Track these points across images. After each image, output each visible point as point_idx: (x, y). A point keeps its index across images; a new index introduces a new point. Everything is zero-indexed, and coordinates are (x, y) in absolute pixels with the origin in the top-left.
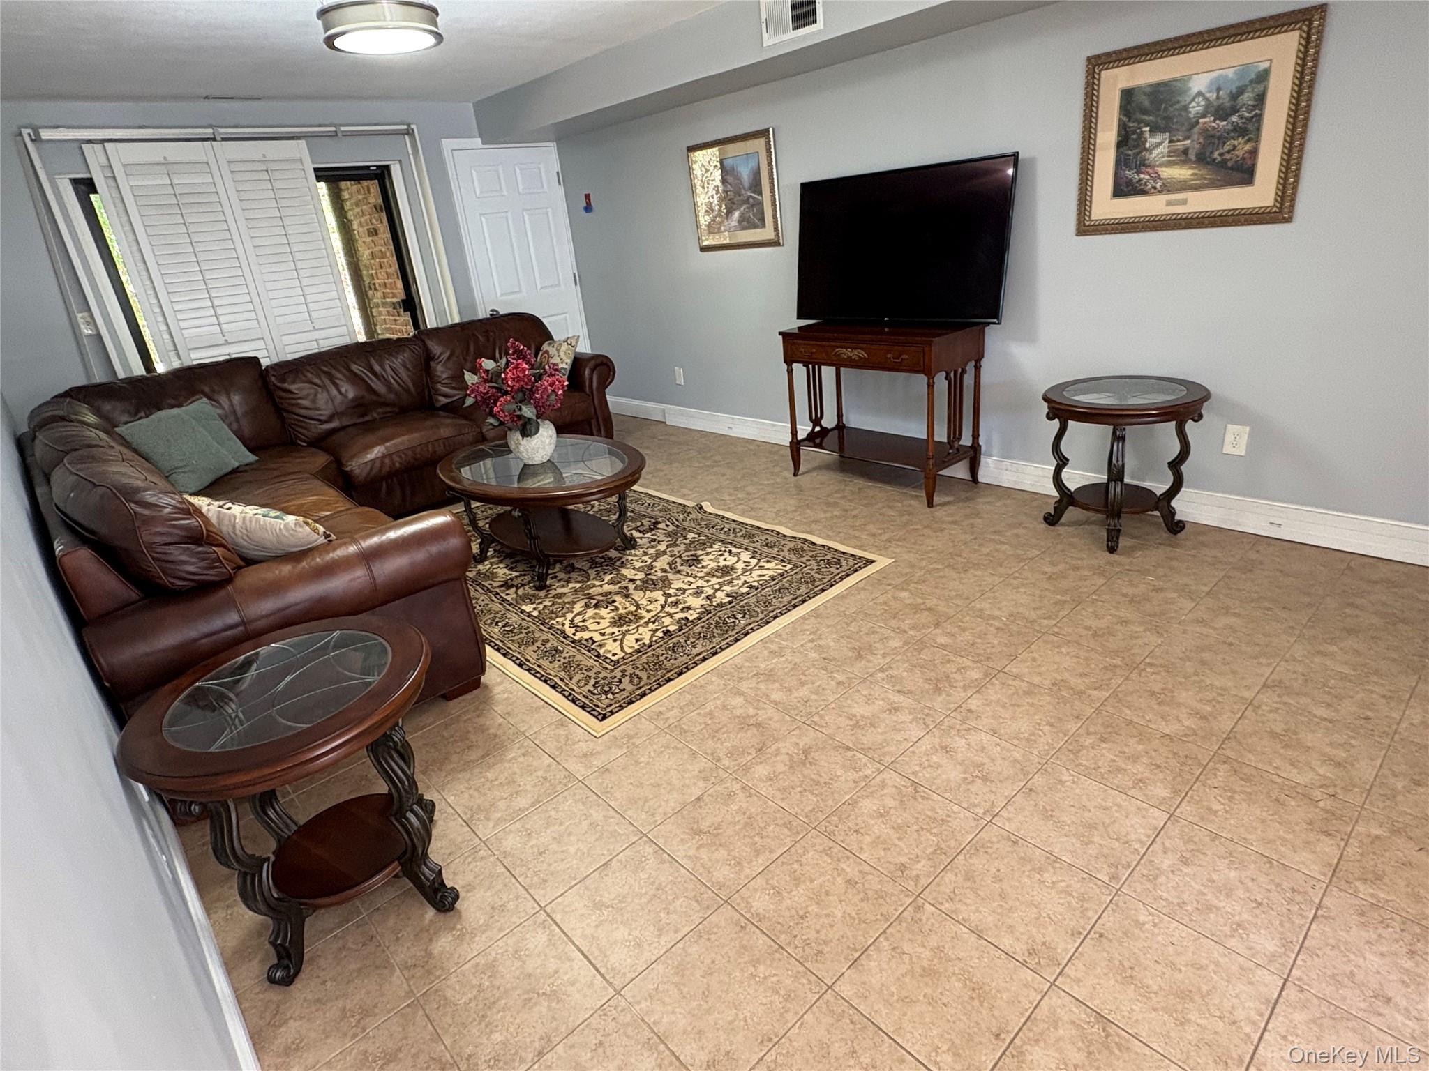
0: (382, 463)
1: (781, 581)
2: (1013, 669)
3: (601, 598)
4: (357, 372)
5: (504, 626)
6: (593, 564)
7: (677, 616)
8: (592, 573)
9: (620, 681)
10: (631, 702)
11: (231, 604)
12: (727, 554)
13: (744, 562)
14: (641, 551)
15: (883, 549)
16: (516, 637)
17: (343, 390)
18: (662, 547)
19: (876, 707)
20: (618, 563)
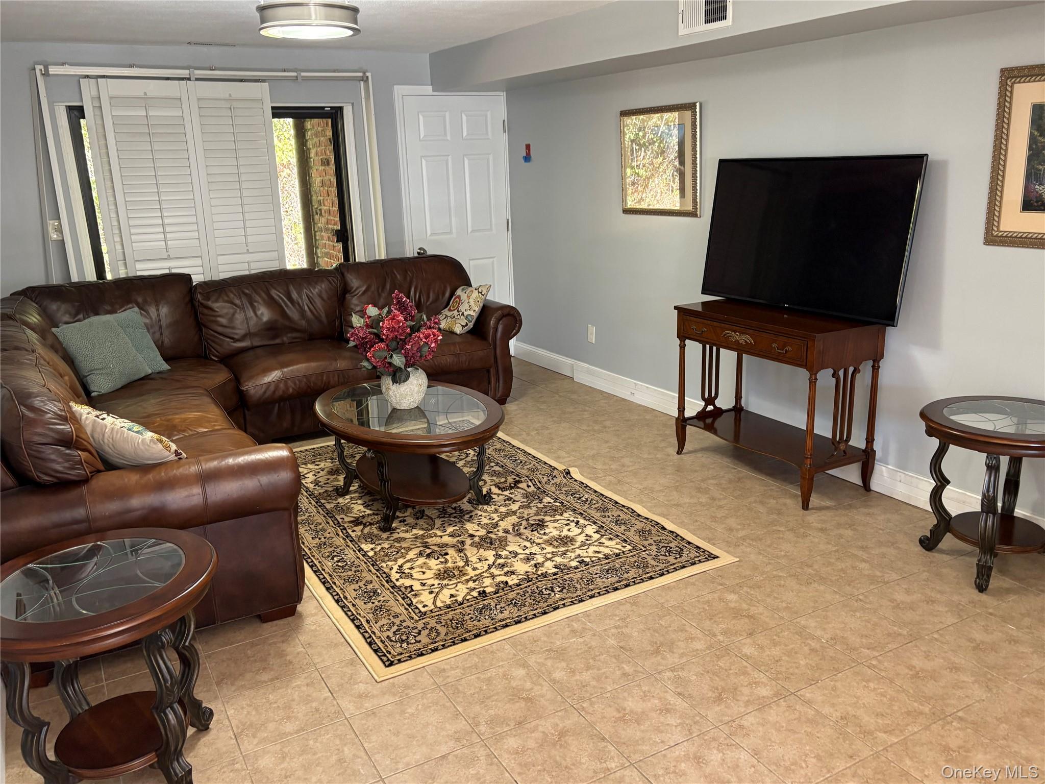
0: (277, 387)
1: (613, 561)
2: (808, 694)
3: (436, 548)
4: (275, 297)
5: (338, 561)
6: (443, 513)
7: (499, 579)
8: (438, 522)
9: (419, 633)
10: (422, 655)
11: (81, 502)
12: (573, 524)
13: (587, 535)
14: (493, 507)
15: (731, 545)
16: (345, 574)
17: (259, 313)
18: (514, 507)
19: (649, 705)
20: (467, 517)
